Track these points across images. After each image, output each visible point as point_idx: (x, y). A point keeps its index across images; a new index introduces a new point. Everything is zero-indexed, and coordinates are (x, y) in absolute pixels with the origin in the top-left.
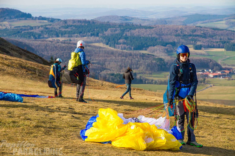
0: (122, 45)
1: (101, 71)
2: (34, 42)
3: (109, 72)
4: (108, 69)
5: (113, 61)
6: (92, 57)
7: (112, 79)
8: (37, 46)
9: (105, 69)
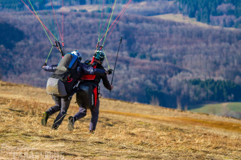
0: (225, 16)
1: (171, 76)
2: (26, 17)
3: (189, 77)
4: (187, 71)
5: (200, 53)
6: (154, 45)
7: (195, 91)
8: (32, 26)
9: (180, 71)
